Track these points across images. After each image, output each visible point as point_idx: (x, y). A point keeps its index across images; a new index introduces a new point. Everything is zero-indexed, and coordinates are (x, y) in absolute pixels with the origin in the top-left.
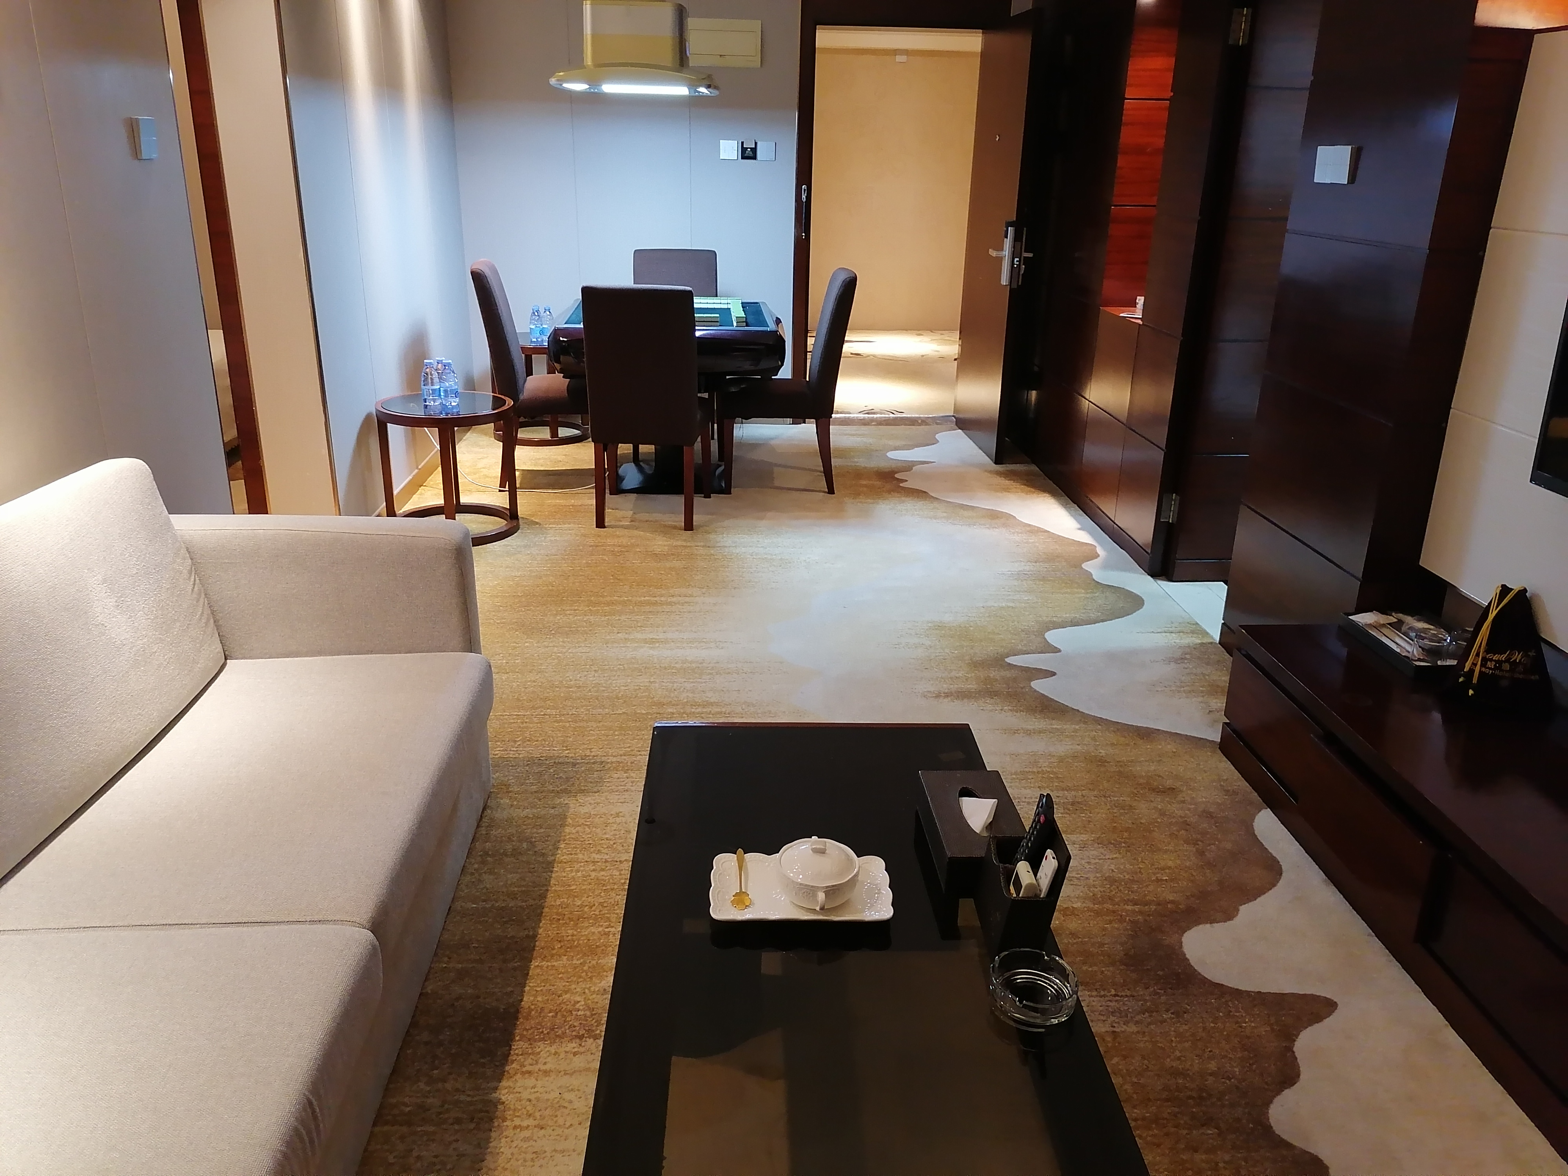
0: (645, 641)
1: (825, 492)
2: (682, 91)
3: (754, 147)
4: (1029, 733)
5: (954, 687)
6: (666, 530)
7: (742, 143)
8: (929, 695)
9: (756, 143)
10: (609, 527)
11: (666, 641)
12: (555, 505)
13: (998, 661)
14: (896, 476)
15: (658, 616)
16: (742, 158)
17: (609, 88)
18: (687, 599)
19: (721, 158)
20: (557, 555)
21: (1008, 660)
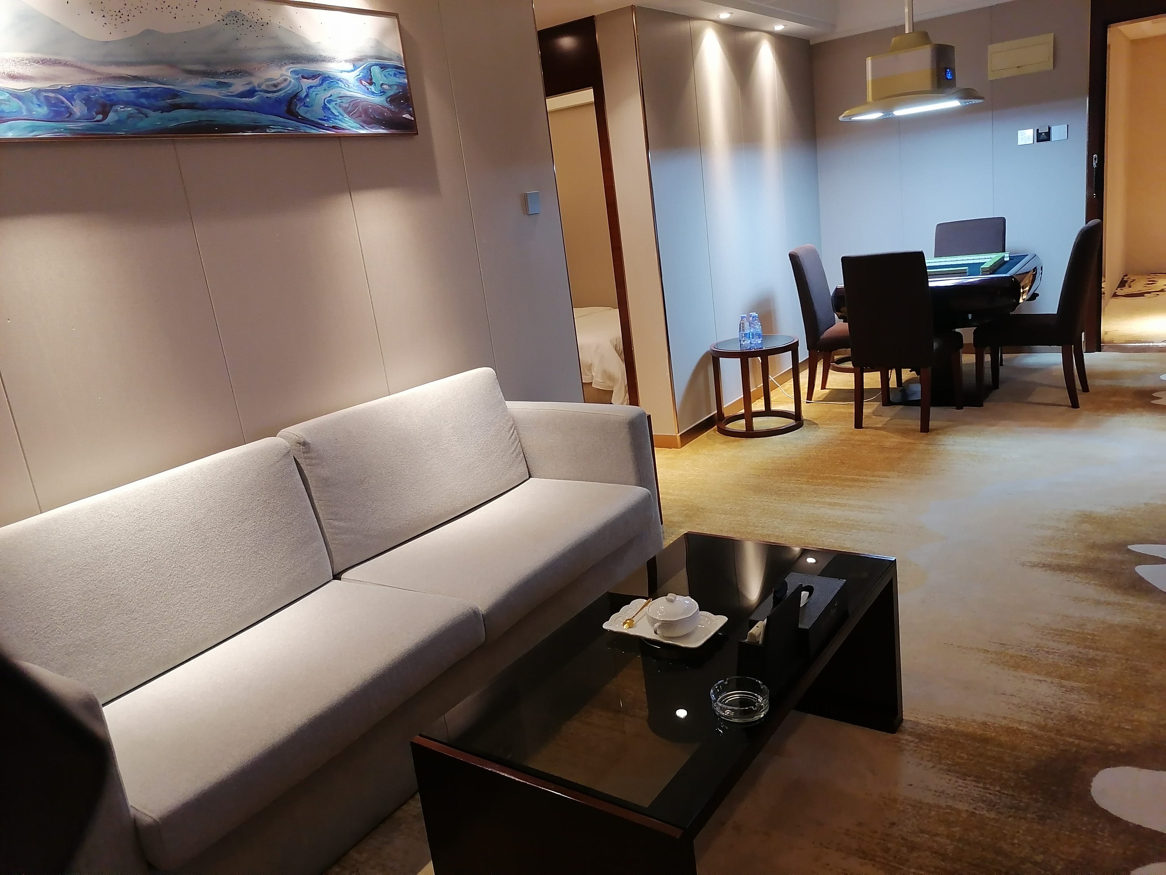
0: (830, 504)
1: (1069, 406)
2: (954, 103)
3: (1048, 131)
4: (1098, 603)
5: (1055, 561)
6: (905, 432)
7: (1038, 130)
8: (1028, 564)
9: (1050, 129)
10: (866, 428)
11: (845, 505)
12: (837, 413)
13: (1121, 547)
14: (1154, 395)
15: (853, 489)
16: (1037, 142)
17: (899, 112)
18: (883, 479)
19: (1018, 144)
20: (813, 445)
21: (1129, 547)
